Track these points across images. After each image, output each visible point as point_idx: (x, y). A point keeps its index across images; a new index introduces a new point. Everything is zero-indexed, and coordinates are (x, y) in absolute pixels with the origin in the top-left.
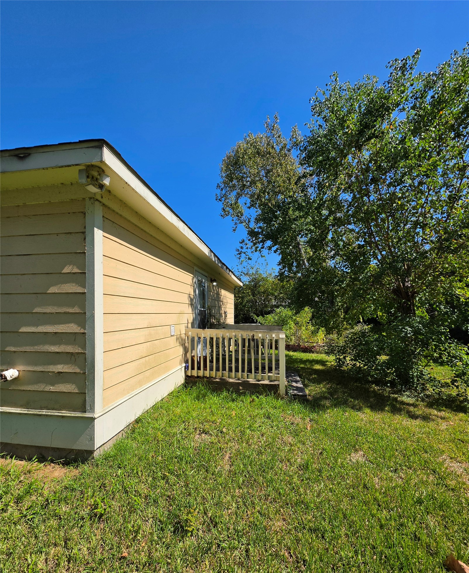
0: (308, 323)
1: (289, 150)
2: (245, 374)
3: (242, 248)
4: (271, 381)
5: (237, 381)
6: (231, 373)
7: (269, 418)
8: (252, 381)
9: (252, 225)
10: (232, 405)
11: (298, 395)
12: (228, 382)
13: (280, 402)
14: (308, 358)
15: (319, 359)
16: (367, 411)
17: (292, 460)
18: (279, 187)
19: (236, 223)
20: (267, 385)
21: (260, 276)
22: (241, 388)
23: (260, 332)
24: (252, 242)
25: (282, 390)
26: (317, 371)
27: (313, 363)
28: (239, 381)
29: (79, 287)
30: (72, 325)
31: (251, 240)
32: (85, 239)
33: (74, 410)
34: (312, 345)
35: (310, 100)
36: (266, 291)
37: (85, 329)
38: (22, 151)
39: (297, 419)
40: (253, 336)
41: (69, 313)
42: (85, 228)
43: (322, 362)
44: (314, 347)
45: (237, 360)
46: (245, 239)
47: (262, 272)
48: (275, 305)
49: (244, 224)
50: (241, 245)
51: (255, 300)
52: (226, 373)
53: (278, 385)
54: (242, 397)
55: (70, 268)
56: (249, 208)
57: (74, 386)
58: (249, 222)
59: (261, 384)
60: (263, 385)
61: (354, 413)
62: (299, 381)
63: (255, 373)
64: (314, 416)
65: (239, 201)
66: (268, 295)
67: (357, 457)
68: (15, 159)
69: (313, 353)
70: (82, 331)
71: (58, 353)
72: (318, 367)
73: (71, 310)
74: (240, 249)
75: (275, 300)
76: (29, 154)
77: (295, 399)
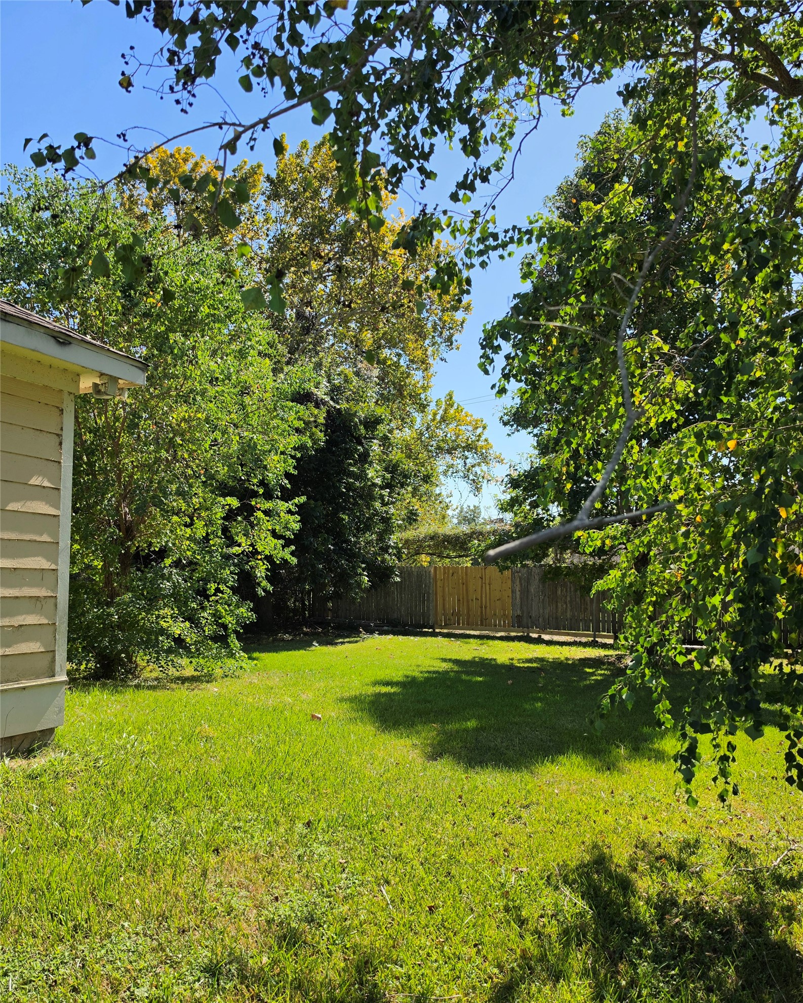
29: (51, 508)
30: (40, 558)
32: (61, 444)
33: (38, 677)
37: (57, 564)
38: (63, 337)
41: (35, 541)
42: (62, 429)
55: (40, 479)
57: (38, 644)
68: (52, 341)
70: (53, 567)
71: (17, 597)
73: (38, 539)
76: (70, 343)
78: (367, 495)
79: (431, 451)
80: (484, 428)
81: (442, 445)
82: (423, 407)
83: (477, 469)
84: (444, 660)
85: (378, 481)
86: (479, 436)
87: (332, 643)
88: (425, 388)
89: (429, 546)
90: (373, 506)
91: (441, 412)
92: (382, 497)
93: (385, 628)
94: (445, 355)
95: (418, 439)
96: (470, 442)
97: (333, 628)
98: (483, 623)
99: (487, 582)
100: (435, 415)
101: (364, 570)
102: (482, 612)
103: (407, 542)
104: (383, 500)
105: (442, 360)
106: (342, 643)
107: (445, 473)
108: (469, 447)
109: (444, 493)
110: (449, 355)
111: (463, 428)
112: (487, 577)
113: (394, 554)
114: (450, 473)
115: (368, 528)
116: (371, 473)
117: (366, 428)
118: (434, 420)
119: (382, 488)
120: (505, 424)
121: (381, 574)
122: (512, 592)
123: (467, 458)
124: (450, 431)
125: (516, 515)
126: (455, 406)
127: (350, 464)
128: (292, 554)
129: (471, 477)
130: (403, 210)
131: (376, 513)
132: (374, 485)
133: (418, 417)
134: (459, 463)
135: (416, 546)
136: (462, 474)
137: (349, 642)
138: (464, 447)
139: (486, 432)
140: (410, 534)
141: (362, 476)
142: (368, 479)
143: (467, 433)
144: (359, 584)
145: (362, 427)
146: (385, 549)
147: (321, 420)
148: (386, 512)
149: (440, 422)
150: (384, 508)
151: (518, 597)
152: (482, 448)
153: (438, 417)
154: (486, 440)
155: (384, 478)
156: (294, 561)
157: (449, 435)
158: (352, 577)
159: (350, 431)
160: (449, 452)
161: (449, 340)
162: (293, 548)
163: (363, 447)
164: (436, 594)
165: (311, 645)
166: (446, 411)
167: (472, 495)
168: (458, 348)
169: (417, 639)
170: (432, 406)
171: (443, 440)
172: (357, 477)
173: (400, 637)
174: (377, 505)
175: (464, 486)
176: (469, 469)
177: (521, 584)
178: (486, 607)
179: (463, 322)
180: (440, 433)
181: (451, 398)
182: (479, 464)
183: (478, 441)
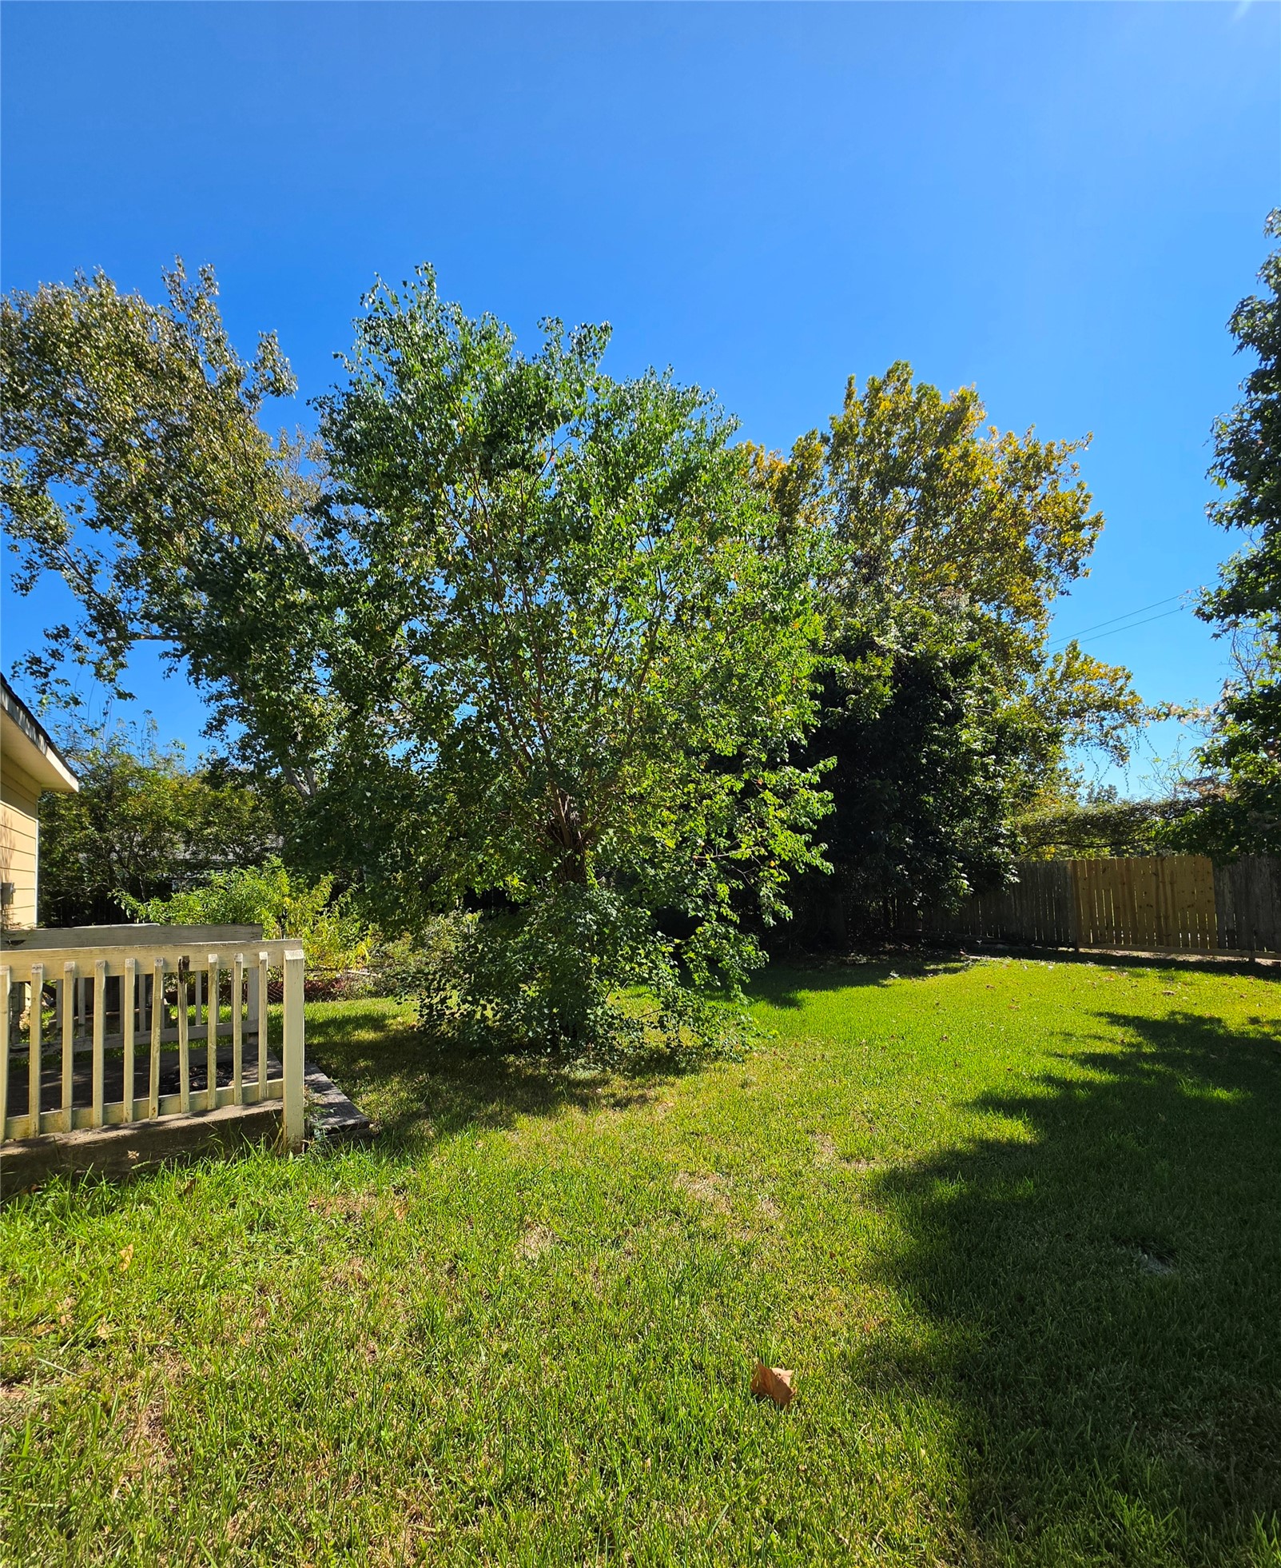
0: (317, 912)
1: (252, 397)
2: (152, 1100)
3: (55, 654)
4: (249, 1105)
5: (113, 1134)
6: (84, 1111)
7: (268, 1225)
8: (175, 1119)
9: (106, 585)
10: (108, 1225)
11: (343, 1128)
12: (65, 1146)
13: (292, 1166)
14: (331, 1014)
15: (360, 1013)
16: (523, 1121)
17: (384, 1328)
18: (215, 492)
19: (30, 565)
20: (236, 1121)
21: (124, 764)
22: (133, 1155)
23: (214, 948)
24: (100, 643)
25: (292, 1125)
26: (365, 1049)
27: (349, 1028)
28: (121, 1133)
31: (100, 636)
34: (329, 975)
35: (362, 298)
36: (152, 813)
39: (360, 1198)
40: (185, 963)
43: (374, 1022)
44: (337, 980)
45: (83, 1061)
46: (73, 629)
47: (134, 751)
48: (185, 862)
49: (69, 574)
50: (54, 645)
51: (106, 841)
52: (63, 1115)
53: (279, 1112)
54: (143, 1186)
56: (93, 525)
58: (91, 571)
59: (214, 1123)
60: (221, 1125)
61: (497, 1136)
62: (328, 1087)
63: (192, 1089)
64: (405, 1174)
65: (47, 486)
66: (158, 828)
67: (534, 1245)
69: (334, 999)
72: (366, 1035)
74: (45, 657)
75: (187, 843)
77: (336, 1145)
78: (963, 765)
79: (1049, 718)
80: (1128, 677)
81: (1065, 708)
82: (1035, 666)
83: (1119, 732)
84: (1116, 1019)
85: (977, 746)
86: (1121, 689)
87: (920, 973)
88: (1036, 641)
89: (1061, 832)
90: (970, 782)
91: (1062, 668)
92: (984, 767)
93: (1000, 946)
94: (1067, 587)
95: (1031, 706)
96: (1106, 699)
97: (924, 945)
98: (1165, 940)
99: (1167, 879)
100: (1052, 673)
101: (962, 870)
102: (1159, 925)
103: (1025, 829)
104: (987, 771)
105: (1062, 593)
106: (935, 972)
107: (1072, 742)
108: (1104, 706)
109: (1070, 766)
110: (1073, 586)
111: (1094, 683)
112: (1167, 872)
113: (1009, 846)
114: (1078, 741)
115: (965, 813)
116: (965, 735)
117: (955, 675)
118: (1052, 678)
119: (982, 755)
120: (1208, 618)
121: (987, 874)
122: (1217, 894)
123: (1104, 719)
124: (1076, 689)
125: (1237, 769)
126: (1082, 657)
127: (935, 728)
128: (825, 856)
129: (1111, 743)
130: (994, 428)
131: (977, 791)
132: (971, 751)
133: (1028, 679)
134: (1092, 729)
135: (1042, 834)
136: (1097, 741)
137: (946, 971)
138: (1098, 706)
139: (1130, 682)
140: (1027, 818)
141: (954, 742)
142: (962, 744)
143: (1100, 689)
144: (955, 890)
145: (948, 675)
146: (994, 840)
147: (888, 672)
148: (993, 789)
149: (1061, 681)
150: (989, 784)
151: (1228, 901)
152: (1126, 704)
153: (1058, 676)
154: (1132, 693)
155: (985, 740)
156: (828, 867)
157: (1074, 695)
158: (942, 881)
159: (931, 682)
160: (1077, 714)
161: (1074, 566)
162: (824, 846)
163: (952, 702)
164: (1078, 899)
165: (886, 976)
166: (1068, 665)
167: (1113, 765)
168: (1087, 574)
169: (1052, 966)
170: (1049, 665)
171: (1066, 702)
172: (944, 744)
173: (1025, 962)
174: (978, 780)
175: (1101, 756)
176: (1107, 733)
177: (1233, 883)
178: (1166, 918)
179: (1093, 539)
180: (1061, 695)
181: (1075, 649)
182: (1122, 726)
183: (1119, 695)
